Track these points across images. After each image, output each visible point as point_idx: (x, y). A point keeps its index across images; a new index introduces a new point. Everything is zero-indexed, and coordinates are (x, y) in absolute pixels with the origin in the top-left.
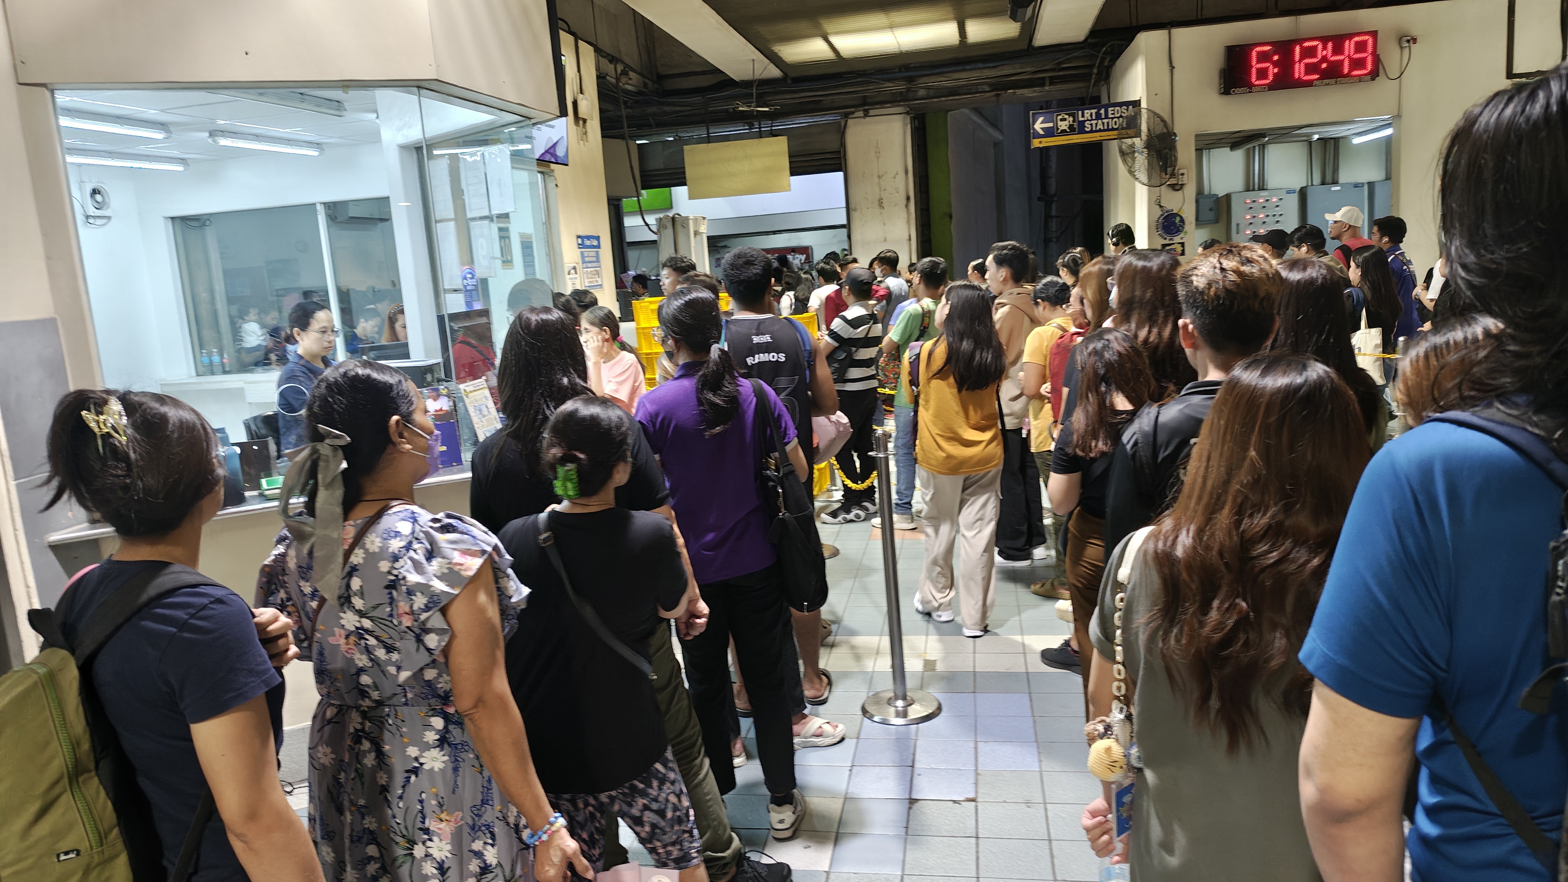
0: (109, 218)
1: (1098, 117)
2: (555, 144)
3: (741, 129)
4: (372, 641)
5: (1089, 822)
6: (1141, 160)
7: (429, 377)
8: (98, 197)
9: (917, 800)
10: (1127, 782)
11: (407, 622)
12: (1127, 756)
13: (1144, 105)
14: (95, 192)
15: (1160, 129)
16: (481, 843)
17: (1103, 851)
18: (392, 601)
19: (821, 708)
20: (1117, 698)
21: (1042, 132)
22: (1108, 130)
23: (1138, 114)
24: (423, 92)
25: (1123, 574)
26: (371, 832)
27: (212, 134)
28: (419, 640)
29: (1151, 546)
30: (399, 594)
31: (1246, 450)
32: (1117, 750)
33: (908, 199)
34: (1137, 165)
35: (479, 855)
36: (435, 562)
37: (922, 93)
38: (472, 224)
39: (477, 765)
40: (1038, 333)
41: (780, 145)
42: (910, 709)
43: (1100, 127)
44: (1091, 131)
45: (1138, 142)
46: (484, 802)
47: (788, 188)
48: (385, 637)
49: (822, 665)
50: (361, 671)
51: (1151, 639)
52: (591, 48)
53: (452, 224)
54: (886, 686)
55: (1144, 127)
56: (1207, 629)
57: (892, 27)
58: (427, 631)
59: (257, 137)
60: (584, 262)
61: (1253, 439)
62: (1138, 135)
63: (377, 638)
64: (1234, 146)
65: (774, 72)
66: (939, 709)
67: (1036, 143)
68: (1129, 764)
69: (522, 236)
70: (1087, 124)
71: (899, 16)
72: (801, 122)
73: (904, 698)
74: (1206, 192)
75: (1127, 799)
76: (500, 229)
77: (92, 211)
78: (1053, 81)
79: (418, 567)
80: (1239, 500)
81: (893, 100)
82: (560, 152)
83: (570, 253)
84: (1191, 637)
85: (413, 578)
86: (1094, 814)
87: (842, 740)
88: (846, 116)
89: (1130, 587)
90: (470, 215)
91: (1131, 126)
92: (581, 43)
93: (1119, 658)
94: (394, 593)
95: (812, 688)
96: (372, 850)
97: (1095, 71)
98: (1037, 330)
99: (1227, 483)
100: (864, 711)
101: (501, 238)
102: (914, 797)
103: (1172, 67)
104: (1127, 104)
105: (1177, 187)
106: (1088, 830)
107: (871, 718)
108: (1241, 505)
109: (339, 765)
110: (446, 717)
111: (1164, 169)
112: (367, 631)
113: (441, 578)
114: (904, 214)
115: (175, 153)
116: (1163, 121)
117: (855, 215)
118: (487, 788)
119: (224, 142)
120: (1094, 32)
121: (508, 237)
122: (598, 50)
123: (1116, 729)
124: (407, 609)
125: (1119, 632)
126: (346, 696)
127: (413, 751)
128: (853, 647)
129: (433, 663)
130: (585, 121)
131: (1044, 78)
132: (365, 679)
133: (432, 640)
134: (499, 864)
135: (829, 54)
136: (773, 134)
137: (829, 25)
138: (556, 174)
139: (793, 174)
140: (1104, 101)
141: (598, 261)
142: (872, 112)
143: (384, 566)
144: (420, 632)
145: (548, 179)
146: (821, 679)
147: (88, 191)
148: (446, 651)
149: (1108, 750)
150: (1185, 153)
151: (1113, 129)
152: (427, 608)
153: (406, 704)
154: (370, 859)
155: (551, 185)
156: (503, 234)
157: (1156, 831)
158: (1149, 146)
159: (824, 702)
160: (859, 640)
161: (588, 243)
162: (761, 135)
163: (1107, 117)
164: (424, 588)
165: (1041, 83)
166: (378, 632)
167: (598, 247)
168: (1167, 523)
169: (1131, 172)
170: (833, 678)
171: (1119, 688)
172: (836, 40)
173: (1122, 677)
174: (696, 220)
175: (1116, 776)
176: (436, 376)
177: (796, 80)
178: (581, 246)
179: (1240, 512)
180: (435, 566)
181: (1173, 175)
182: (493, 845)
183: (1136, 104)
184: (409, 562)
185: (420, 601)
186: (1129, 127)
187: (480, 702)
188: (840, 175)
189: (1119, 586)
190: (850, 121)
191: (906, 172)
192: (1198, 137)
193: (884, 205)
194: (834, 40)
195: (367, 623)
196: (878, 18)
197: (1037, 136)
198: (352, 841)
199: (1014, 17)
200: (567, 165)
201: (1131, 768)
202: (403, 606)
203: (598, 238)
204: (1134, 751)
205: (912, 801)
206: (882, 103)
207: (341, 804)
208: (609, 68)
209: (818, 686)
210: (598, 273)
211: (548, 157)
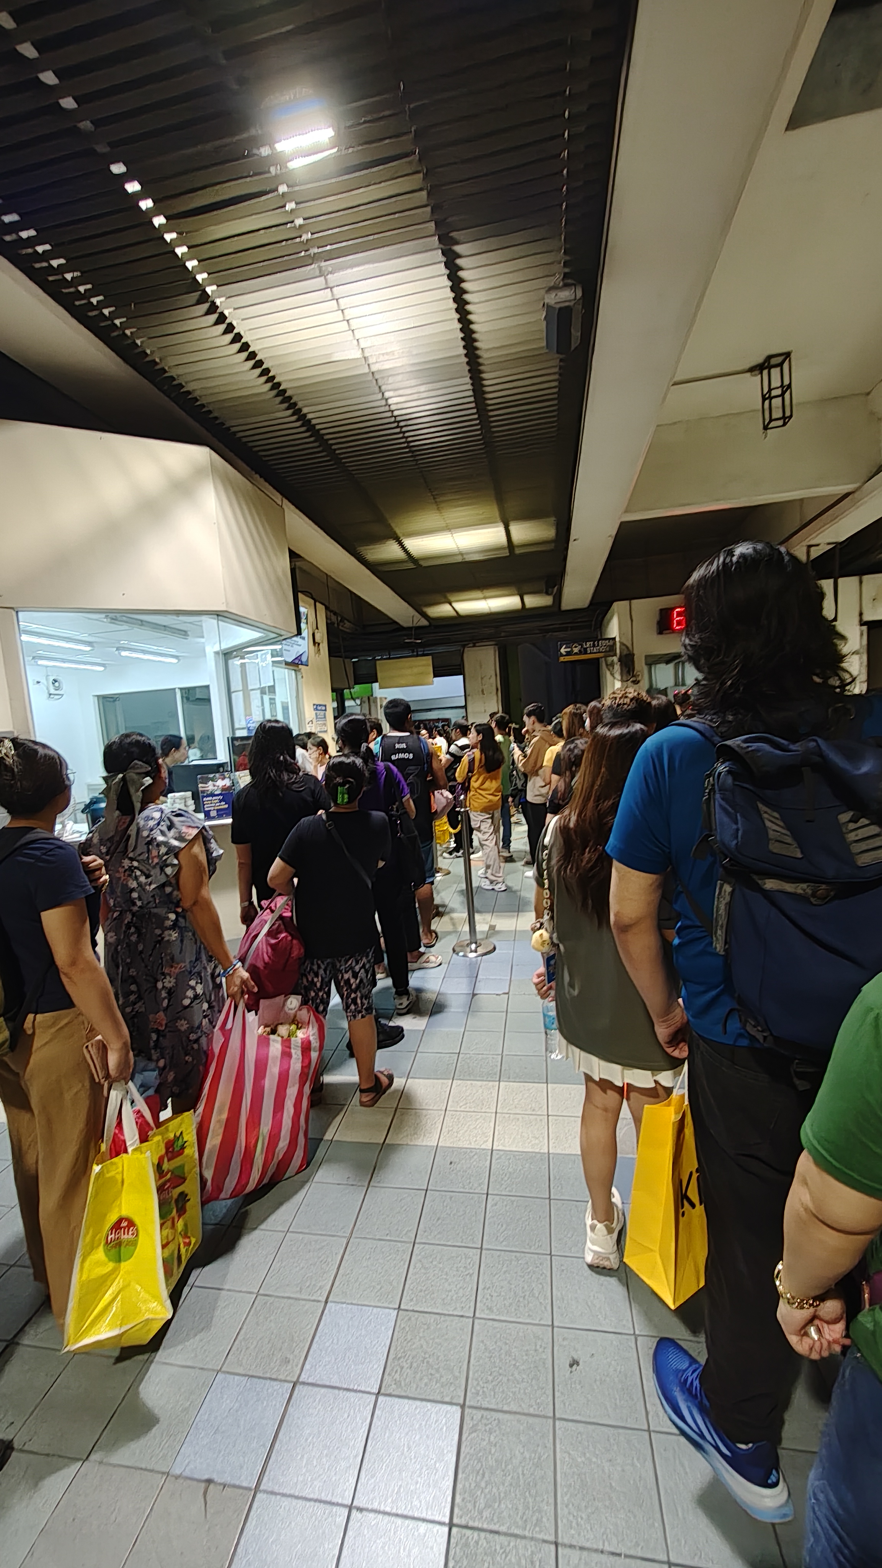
0: (62, 695)
1: (594, 646)
2: (301, 655)
3: (406, 653)
4: (138, 873)
5: (536, 980)
6: (617, 667)
7: (221, 769)
8: (57, 684)
9: (477, 994)
10: (552, 953)
11: (156, 860)
12: (551, 938)
13: (617, 639)
14: (55, 681)
15: (625, 652)
16: (195, 982)
17: (544, 996)
18: (149, 851)
19: (432, 949)
20: (546, 908)
21: (564, 653)
22: (599, 652)
23: (615, 643)
24: (220, 618)
25: (547, 840)
26: (133, 977)
27: (118, 649)
28: (162, 870)
29: (558, 825)
30: (153, 846)
31: (601, 769)
32: (546, 935)
33: (497, 690)
34: (615, 670)
35: (194, 988)
36: (173, 831)
37: (503, 634)
38: (252, 692)
39: (194, 939)
40: (551, 750)
41: (428, 660)
42: (478, 949)
43: (595, 651)
44: (590, 653)
45: (615, 659)
46: (197, 960)
47: (432, 684)
48: (145, 870)
49: (433, 927)
50: (133, 890)
51: (559, 870)
52: (324, 607)
53: (241, 693)
54: (467, 937)
55: (618, 651)
56: (583, 864)
57: (485, 598)
58: (167, 866)
59: (144, 652)
60: (317, 718)
61: (604, 762)
62: (615, 655)
63: (140, 871)
64: (667, 662)
65: (424, 622)
66: (495, 949)
67: (562, 659)
68: (552, 943)
69: (282, 703)
70: (588, 649)
71: (487, 593)
72: (441, 649)
73: (476, 943)
74: (654, 686)
75: (552, 962)
76: (270, 699)
77: (52, 691)
78: (572, 629)
79: (163, 833)
80: (598, 794)
81: (488, 638)
82: (304, 659)
83: (309, 713)
84: (577, 870)
85: (160, 838)
86: (539, 976)
87: (440, 964)
88: (464, 646)
89: (549, 847)
90: (250, 687)
91: (612, 650)
92: (317, 604)
93: (546, 886)
94: (150, 847)
95: (427, 938)
96: (133, 988)
97: (593, 623)
98: (552, 748)
99: (592, 786)
100: (454, 951)
101: (271, 704)
102: (475, 992)
103: (632, 621)
104: (609, 639)
105: (636, 682)
106: (536, 984)
107: (457, 954)
108: (599, 796)
109: (119, 942)
110: (177, 913)
111: (629, 672)
112: (136, 868)
113: (176, 839)
114: (495, 698)
115: (99, 661)
116: (627, 648)
117: (469, 698)
118: (198, 953)
119: (124, 653)
120: (591, 603)
121: (275, 703)
122: (327, 608)
123: (546, 925)
124: (157, 854)
125: (545, 872)
126: (123, 905)
127: (158, 932)
128: (452, 919)
129: (170, 884)
130: (319, 644)
131: (568, 627)
132: (135, 895)
133: (169, 870)
134: (204, 993)
135: (453, 614)
136: (424, 655)
137: (452, 598)
138: (302, 670)
139: (435, 676)
140: (599, 637)
141: (325, 717)
142: (477, 645)
143: (145, 834)
144: (163, 866)
145: (298, 673)
146: (432, 935)
147: (51, 679)
148: (177, 875)
149: (541, 935)
150: (640, 664)
151: (602, 652)
152: (167, 854)
153: (156, 907)
154: (132, 992)
155: (299, 677)
156: (273, 701)
157: (567, 978)
158: (620, 660)
159: (433, 946)
160: (454, 915)
161: (319, 708)
162: (417, 656)
163: (598, 646)
164: (166, 844)
165: (566, 629)
166: (141, 867)
167: (326, 710)
168: (567, 812)
169: (612, 675)
170: (439, 935)
171: (547, 903)
172: (456, 605)
173: (548, 896)
174: (381, 698)
175: (546, 948)
176: (225, 769)
177: (436, 627)
178: (316, 709)
179: (598, 800)
180: (172, 833)
181: (633, 676)
182: (201, 983)
183: (614, 639)
184: (159, 831)
185: (163, 850)
186: (609, 651)
187: (195, 903)
188: (461, 677)
189: (545, 847)
190: (466, 649)
191: (496, 675)
192: (647, 657)
193: (485, 692)
194: (454, 605)
195: (135, 864)
196: (478, 594)
197: (562, 655)
198: (121, 982)
199: (547, 593)
200: (307, 666)
201: (553, 944)
202: (154, 853)
203: (325, 706)
204: (555, 935)
205: (474, 995)
206: (482, 640)
207: (118, 963)
208: (334, 618)
209: (429, 937)
210: (325, 724)
211: (297, 661)
